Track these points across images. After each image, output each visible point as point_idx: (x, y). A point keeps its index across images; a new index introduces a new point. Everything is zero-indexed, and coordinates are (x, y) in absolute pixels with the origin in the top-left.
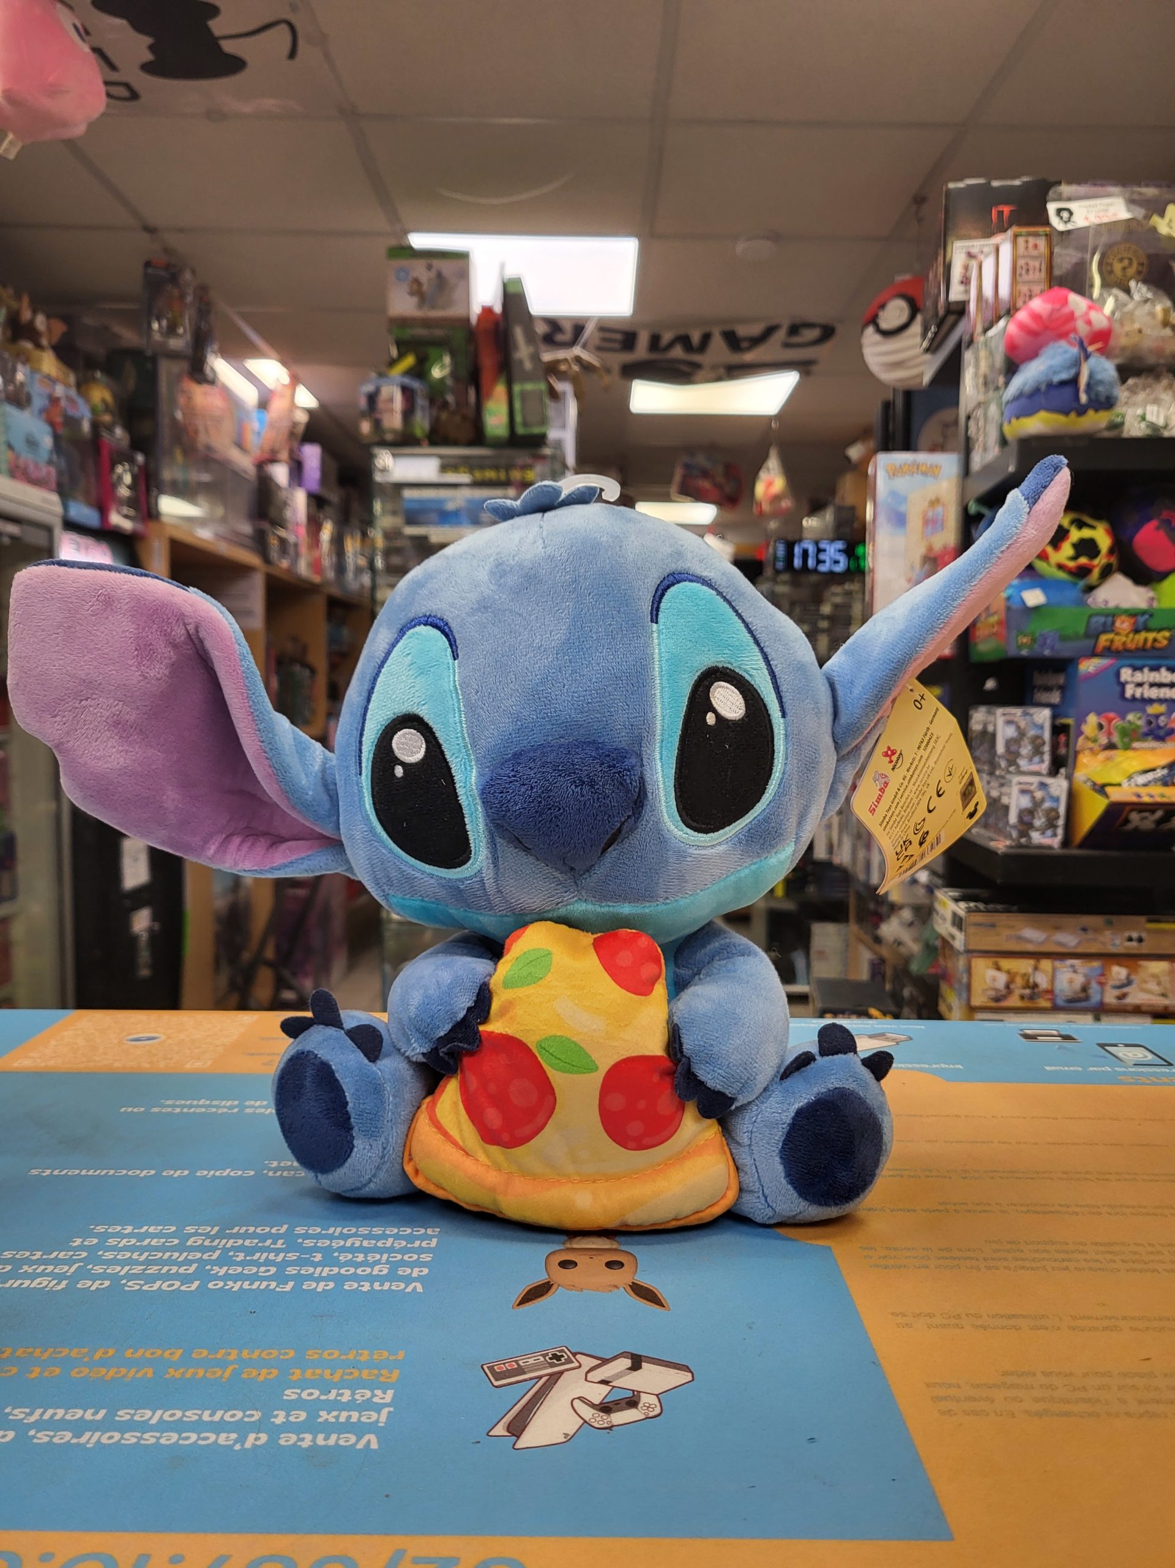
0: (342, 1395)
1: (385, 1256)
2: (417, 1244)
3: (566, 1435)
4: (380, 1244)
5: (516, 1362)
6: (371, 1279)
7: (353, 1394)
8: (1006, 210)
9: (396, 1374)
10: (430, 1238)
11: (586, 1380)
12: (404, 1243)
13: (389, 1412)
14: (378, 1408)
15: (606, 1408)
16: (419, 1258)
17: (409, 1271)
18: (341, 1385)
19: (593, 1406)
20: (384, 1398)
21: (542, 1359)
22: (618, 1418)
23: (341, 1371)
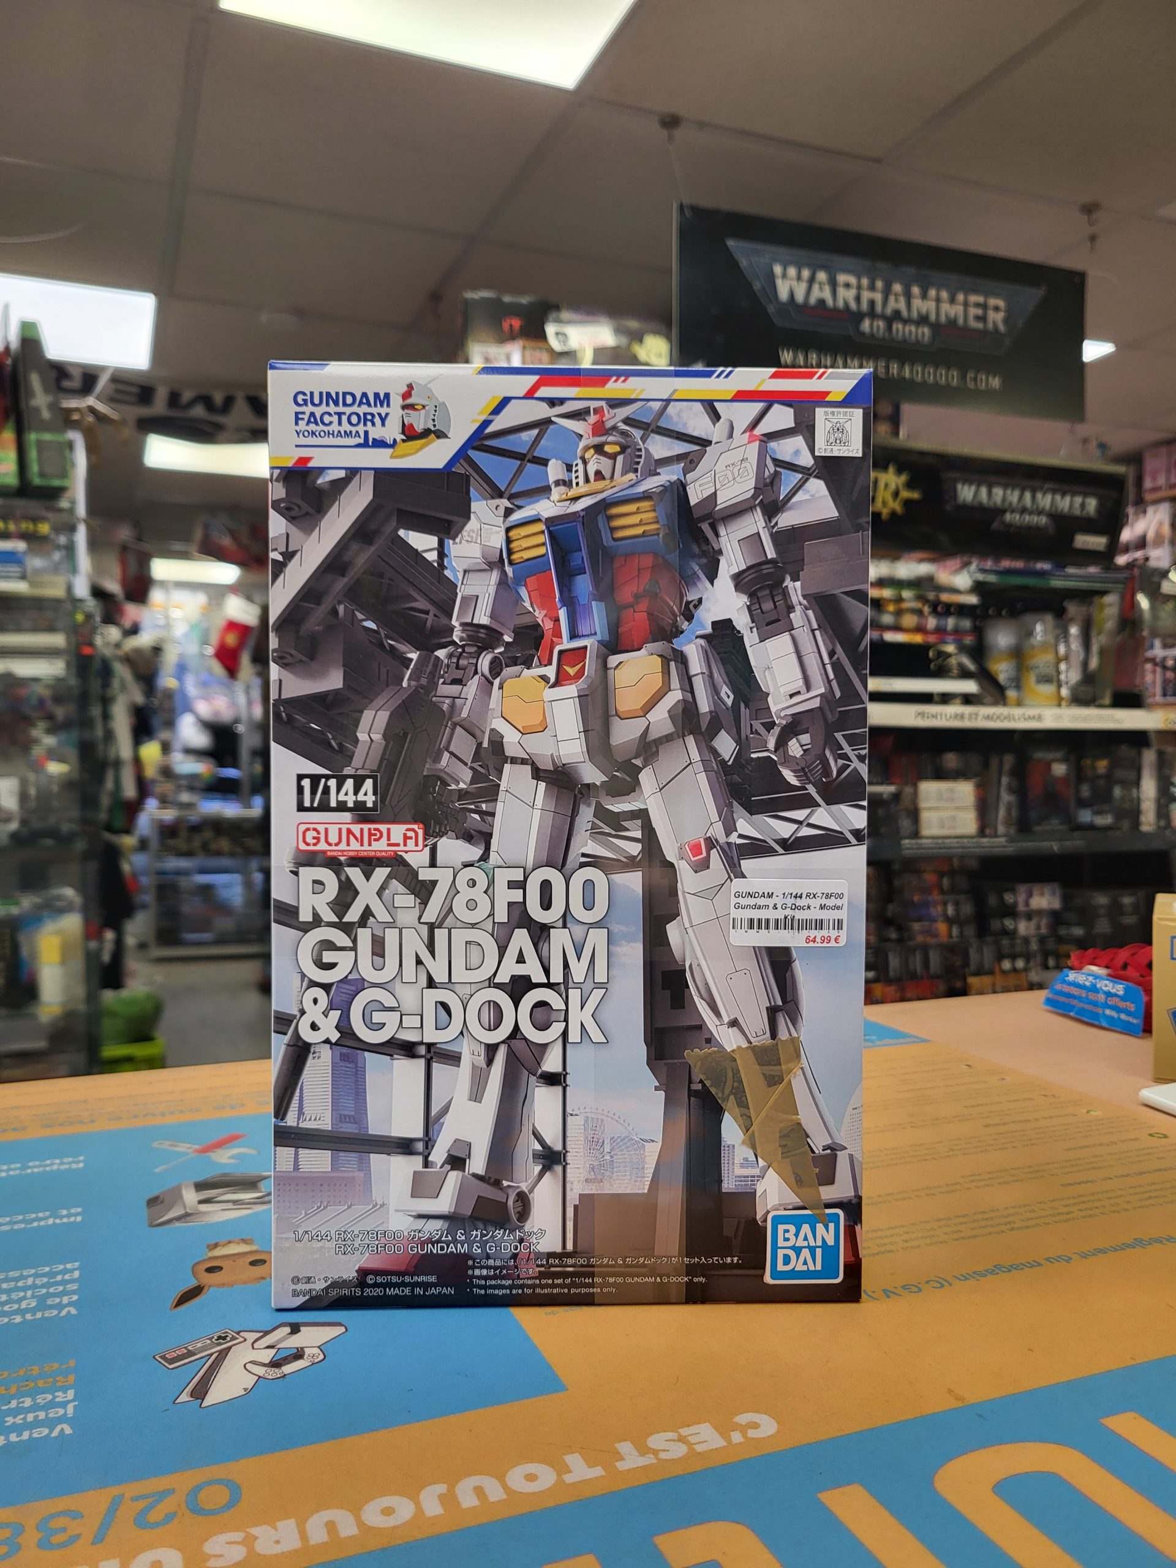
0: (23, 1402)
1: (29, 1293)
2: (59, 1278)
3: (245, 1390)
4: (20, 1284)
5: (186, 1348)
6: (22, 1312)
7: (34, 1400)
8: (517, 323)
9: (72, 1378)
10: (72, 1271)
11: (253, 1348)
12: (45, 1280)
13: (75, 1406)
14: (63, 1405)
15: (275, 1364)
16: (65, 1288)
17: (58, 1300)
18: (19, 1395)
19: (264, 1365)
20: (66, 1397)
21: (209, 1342)
22: (287, 1369)
23: (16, 1386)
